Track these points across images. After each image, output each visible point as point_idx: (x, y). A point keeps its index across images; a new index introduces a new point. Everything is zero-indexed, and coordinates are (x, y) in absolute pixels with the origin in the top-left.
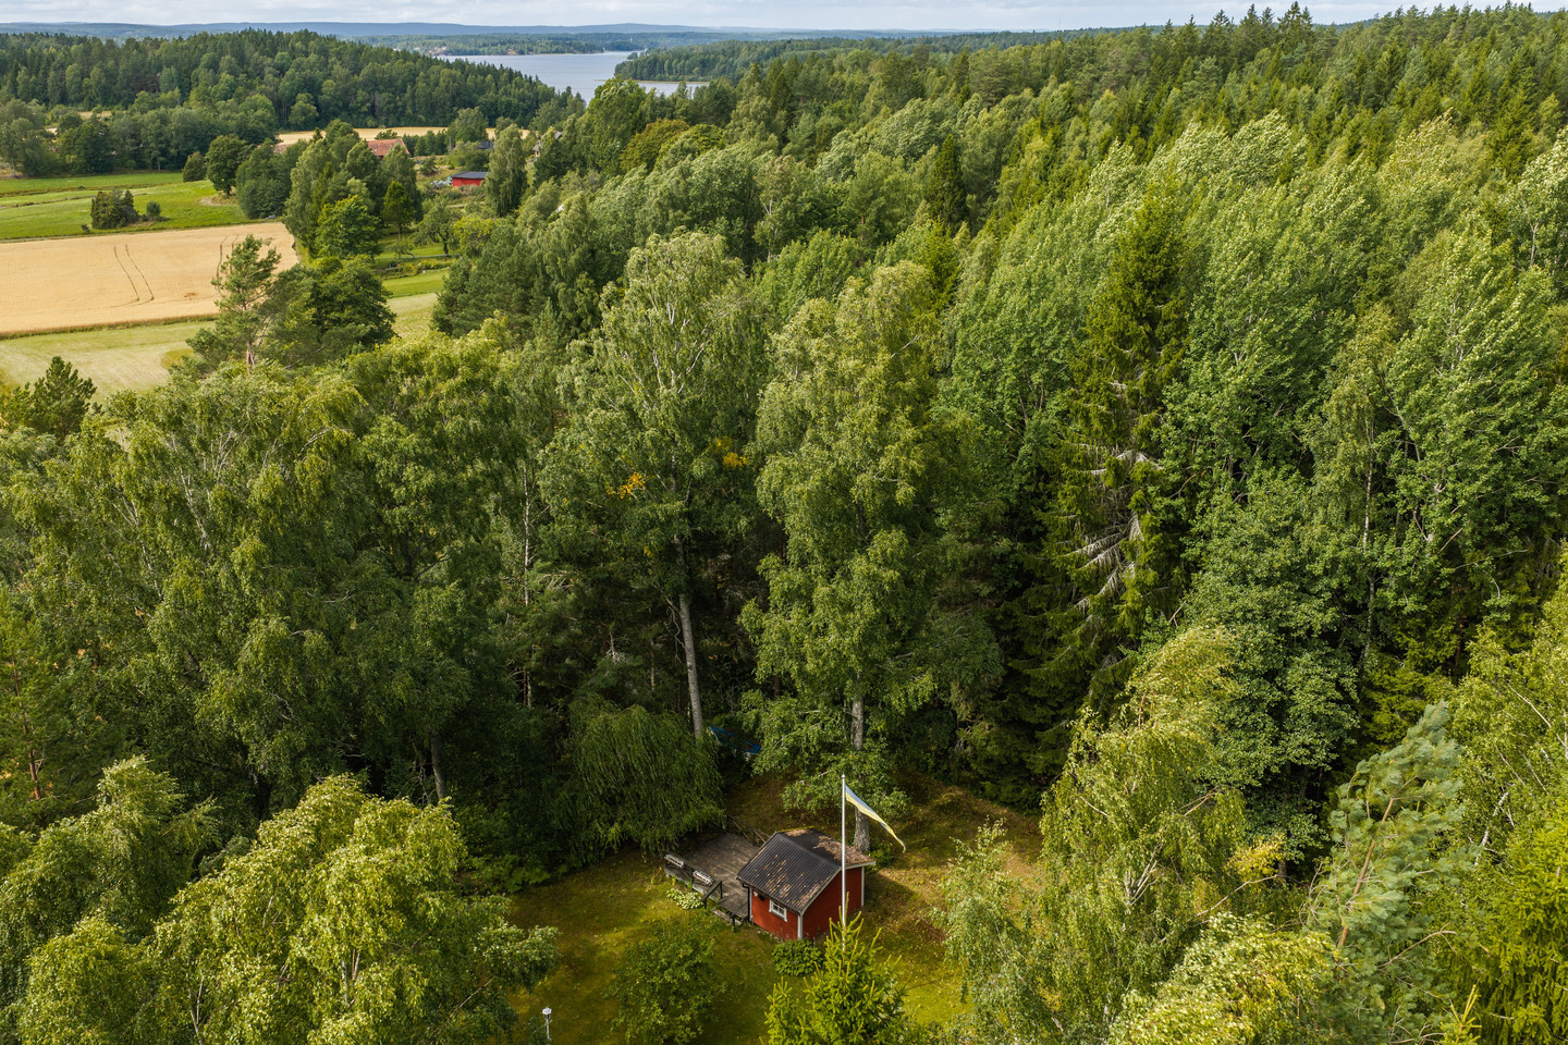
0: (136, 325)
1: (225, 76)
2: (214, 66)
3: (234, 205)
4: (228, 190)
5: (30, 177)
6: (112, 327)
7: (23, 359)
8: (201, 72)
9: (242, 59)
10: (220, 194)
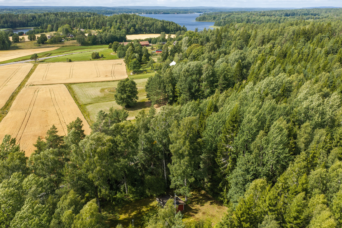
0: (97, 82)
1: (118, 24)
2: (116, 22)
3: (116, 55)
4: (116, 51)
5: (82, 46)
6: (93, 82)
7: (78, 89)
8: (114, 23)
9: (121, 20)
10: (114, 52)
